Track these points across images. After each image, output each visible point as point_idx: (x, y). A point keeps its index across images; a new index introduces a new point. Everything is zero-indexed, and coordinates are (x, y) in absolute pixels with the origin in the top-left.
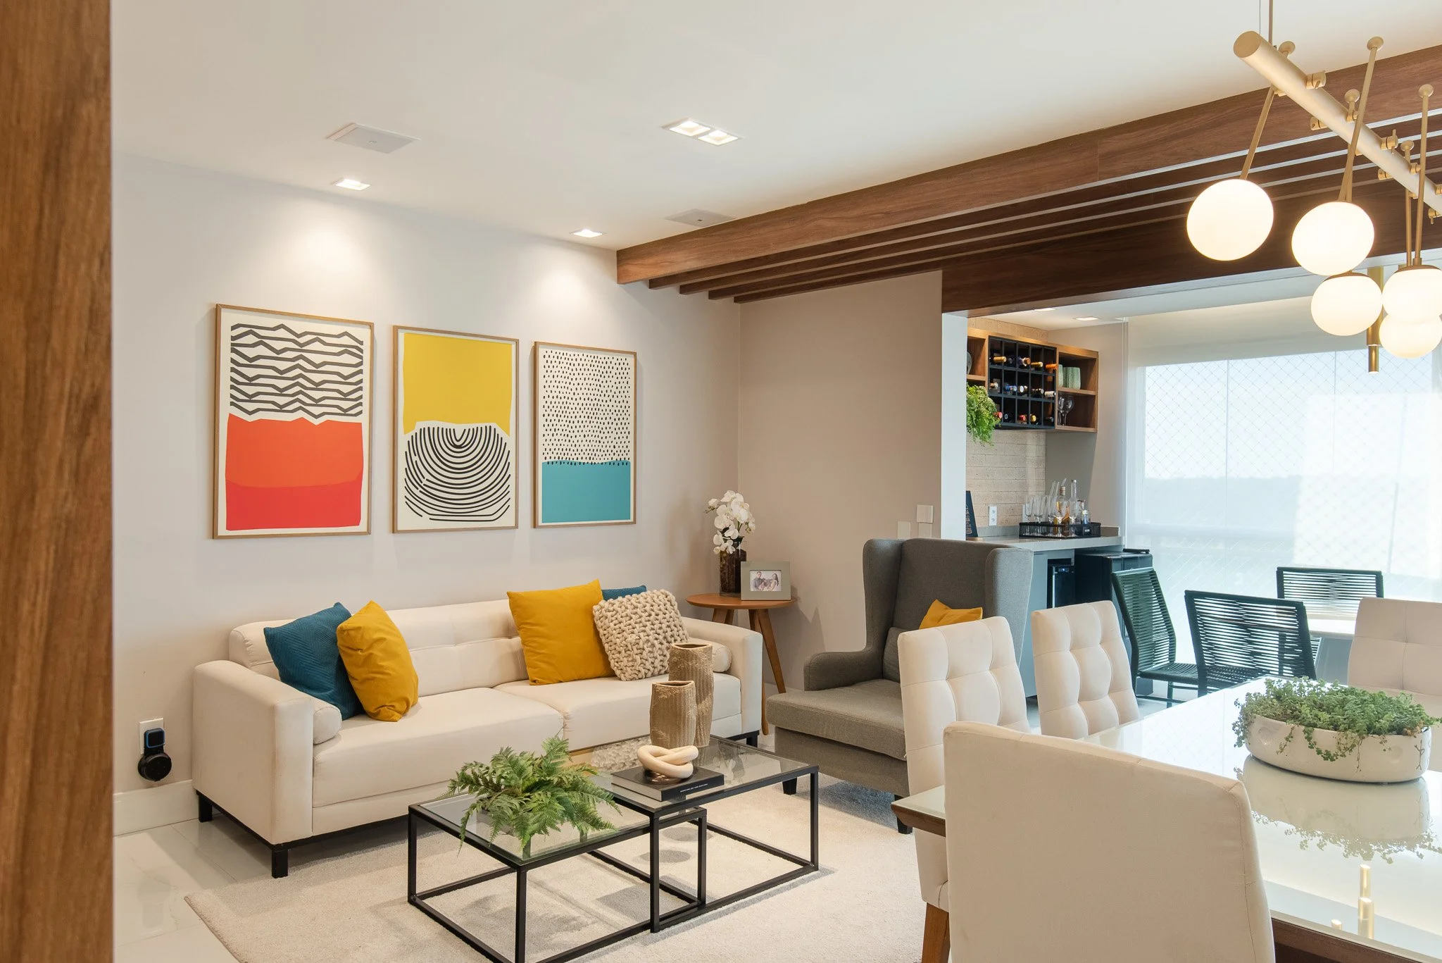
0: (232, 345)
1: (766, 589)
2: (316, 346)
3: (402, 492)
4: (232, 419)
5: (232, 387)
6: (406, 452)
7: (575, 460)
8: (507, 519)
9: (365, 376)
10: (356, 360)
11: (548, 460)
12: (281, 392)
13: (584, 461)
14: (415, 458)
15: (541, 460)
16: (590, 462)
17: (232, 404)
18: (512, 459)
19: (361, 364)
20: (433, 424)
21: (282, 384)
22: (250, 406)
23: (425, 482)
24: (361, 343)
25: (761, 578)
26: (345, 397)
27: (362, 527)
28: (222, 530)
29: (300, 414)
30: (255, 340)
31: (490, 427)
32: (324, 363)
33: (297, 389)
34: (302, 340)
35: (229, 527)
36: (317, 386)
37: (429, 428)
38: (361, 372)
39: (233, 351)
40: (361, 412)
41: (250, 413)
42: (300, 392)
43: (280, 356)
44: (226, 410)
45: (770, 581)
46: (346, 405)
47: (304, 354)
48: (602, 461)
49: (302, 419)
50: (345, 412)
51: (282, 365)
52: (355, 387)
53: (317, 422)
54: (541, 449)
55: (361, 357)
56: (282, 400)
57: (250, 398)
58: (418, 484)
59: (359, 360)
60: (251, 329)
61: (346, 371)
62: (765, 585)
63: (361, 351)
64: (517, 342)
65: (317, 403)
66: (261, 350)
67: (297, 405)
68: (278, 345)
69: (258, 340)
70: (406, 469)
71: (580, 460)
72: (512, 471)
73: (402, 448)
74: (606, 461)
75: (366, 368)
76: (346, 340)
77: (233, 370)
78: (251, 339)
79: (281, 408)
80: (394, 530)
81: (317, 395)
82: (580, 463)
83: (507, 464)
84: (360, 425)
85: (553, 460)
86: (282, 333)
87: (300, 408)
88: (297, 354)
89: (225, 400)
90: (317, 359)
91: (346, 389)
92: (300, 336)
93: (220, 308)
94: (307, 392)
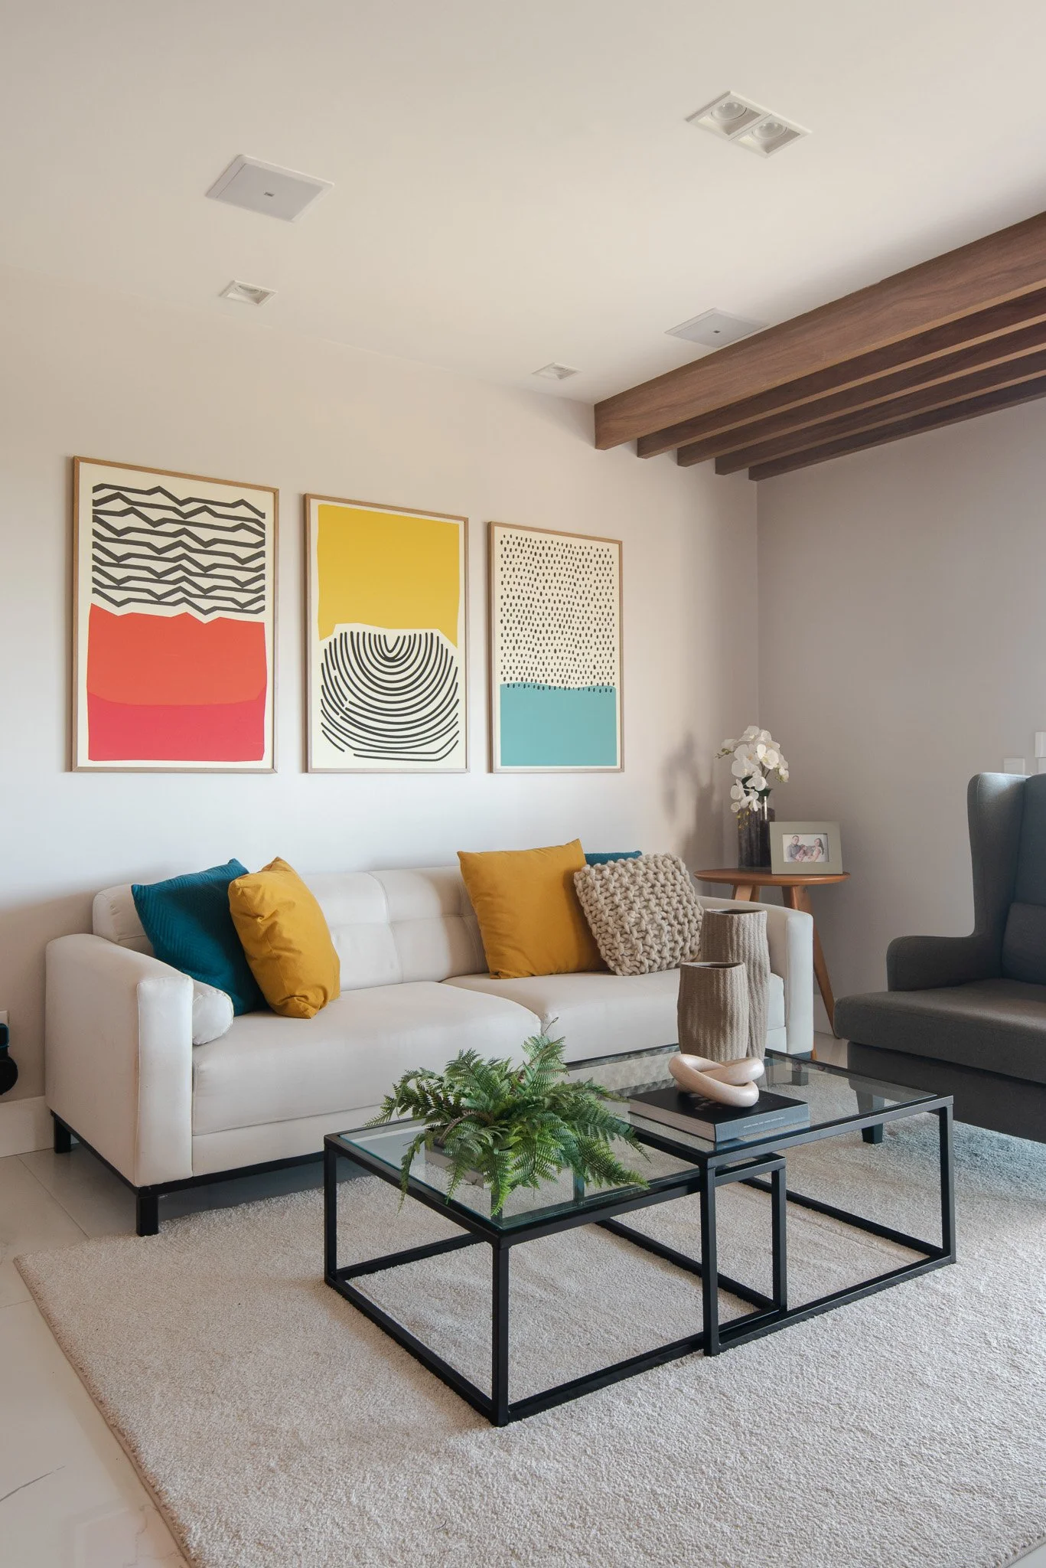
0: (95, 511)
1: (806, 859)
2: (204, 518)
3: (316, 719)
4: (95, 611)
5: (95, 568)
6: (322, 664)
7: (543, 683)
8: (456, 759)
9: (268, 560)
10: (255, 538)
11: (508, 681)
12: (159, 577)
13: (555, 684)
14: (334, 673)
15: (498, 681)
16: (563, 686)
17: (95, 591)
18: (460, 679)
19: (262, 543)
20: (358, 628)
21: (160, 567)
22: (120, 595)
23: (347, 705)
24: (263, 516)
25: (799, 844)
26: (242, 587)
27: (265, 763)
28: (84, 761)
29: (184, 608)
30: (123, 506)
31: (432, 634)
32: (215, 541)
33: (180, 574)
34: (185, 509)
35: (93, 756)
36: (206, 571)
37: (352, 633)
38: (262, 554)
39: (96, 519)
40: (262, 609)
41: (119, 604)
42: (184, 578)
43: (157, 528)
44: (87, 599)
45: (811, 848)
46: (243, 598)
47: (188, 527)
48: (579, 685)
49: (186, 615)
50: (242, 607)
51: (161, 542)
52: (255, 574)
53: (205, 619)
54: (497, 667)
55: (262, 535)
56: (160, 589)
57: (119, 584)
58: (338, 707)
59: (259, 538)
60: (119, 492)
61: (244, 553)
62: (805, 853)
63: (263, 526)
64: (466, 521)
65: (206, 593)
66: (132, 521)
67: (180, 595)
68: (155, 515)
69: (127, 506)
70: (322, 686)
71: (549, 683)
72: (460, 694)
73: (317, 658)
74: (584, 685)
75: (268, 548)
76: (242, 511)
77: (95, 545)
78: (118, 505)
79: (159, 600)
80: (306, 768)
81: (205, 583)
82: (550, 687)
83: (455, 685)
84: (261, 625)
85: (514, 681)
86: (158, 498)
87: (183, 600)
88: (179, 527)
89: (85, 585)
90: (206, 535)
91: (244, 576)
92: (182, 503)
93: (77, 462)
94: (193, 578)
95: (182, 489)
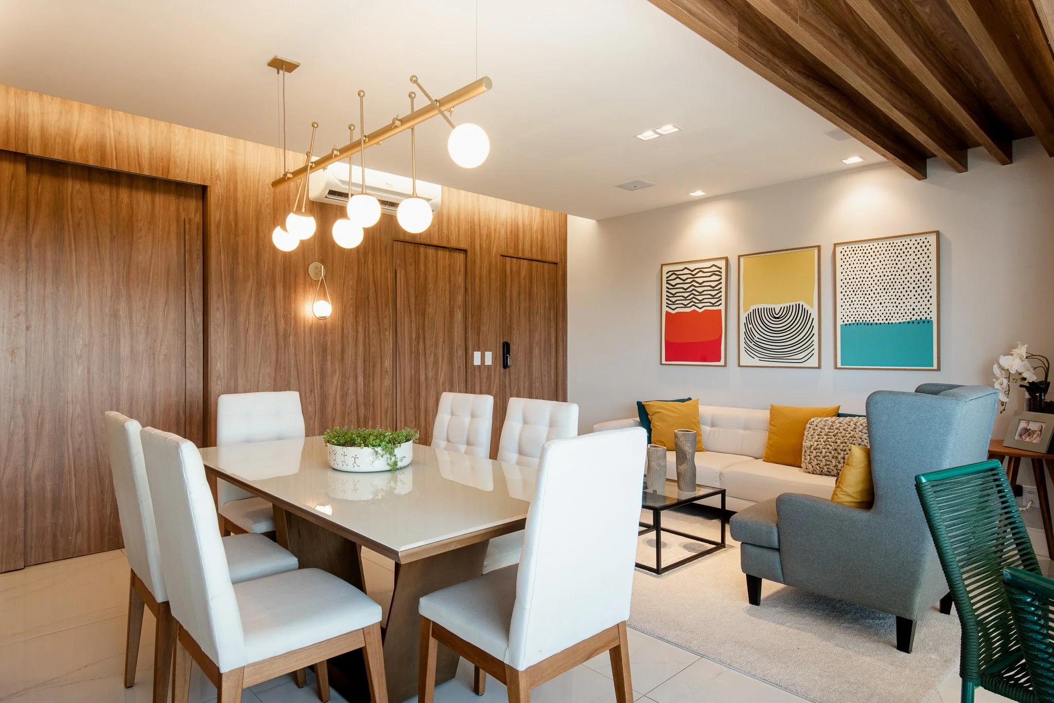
0: (667, 280)
1: (1027, 439)
2: (701, 274)
3: (743, 345)
4: (667, 313)
5: (667, 299)
6: (745, 323)
8: (814, 362)
9: (723, 285)
10: (718, 278)
11: (846, 322)
12: (686, 298)
14: (750, 326)
15: (840, 323)
17: (667, 306)
18: (815, 324)
19: (721, 279)
20: (761, 306)
21: (686, 295)
22: (673, 307)
23: (756, 339)
24: (721, 268)
25: (1028, 428)
26: (713, 297)
27: (722, 363)
28: (664, 362)
29: (694, 308)
31: (799, 304)
32: (704, 282)
33: (692, 296)
34: (694, 273)
35: (666, 361)
36: (700, 293)
37: (759, 309)
38: (721, 283)
39: (667, 283)
40: (721, 304)
41: (674, 310)
42: (693, 298)
43: (685, 282)
44: (665, 309)
45: (1034, 432)
46: (713, 301)
47: (695, 279)
48: (901, 321)
49: (694, 310)
50: (713, 305)
51: (686, 286)
52: (718, 291)
53: (700, 311)
54: (840, 316)
55: (721, 276)
56: (686, 302)
57: (674, 303)
58: (753, 341)
59: (720, 277)
60: (673, 272)
61: (713, 284)
62: (1029, 435)
63: (721, 272)
64: (819, 247)
65: (701, 302)
66: (678, 281)
67: (692, 303)
68: (684, 277)
69: (676, 276)
70: (745, 333)
72: (815, 332)
73: (743, 321)
74: (904, 321)
75: (723, 280)
76: (714, 269)
77: (667, 291)
78: (674, 277)
79: (686, 306)
80: (739, 365)
81: (700, 298)
82: (877, 323)
83: (812, 327)
84: (720, 311)
86: (686, 271)
87: (693, 305)
88: (692, 279)
89: (664, 305)
90: (700, 280)
91: (713, 293)
92: (692, 271)
93: (662, 265)
94: (696, 297)
95: (692, 267)
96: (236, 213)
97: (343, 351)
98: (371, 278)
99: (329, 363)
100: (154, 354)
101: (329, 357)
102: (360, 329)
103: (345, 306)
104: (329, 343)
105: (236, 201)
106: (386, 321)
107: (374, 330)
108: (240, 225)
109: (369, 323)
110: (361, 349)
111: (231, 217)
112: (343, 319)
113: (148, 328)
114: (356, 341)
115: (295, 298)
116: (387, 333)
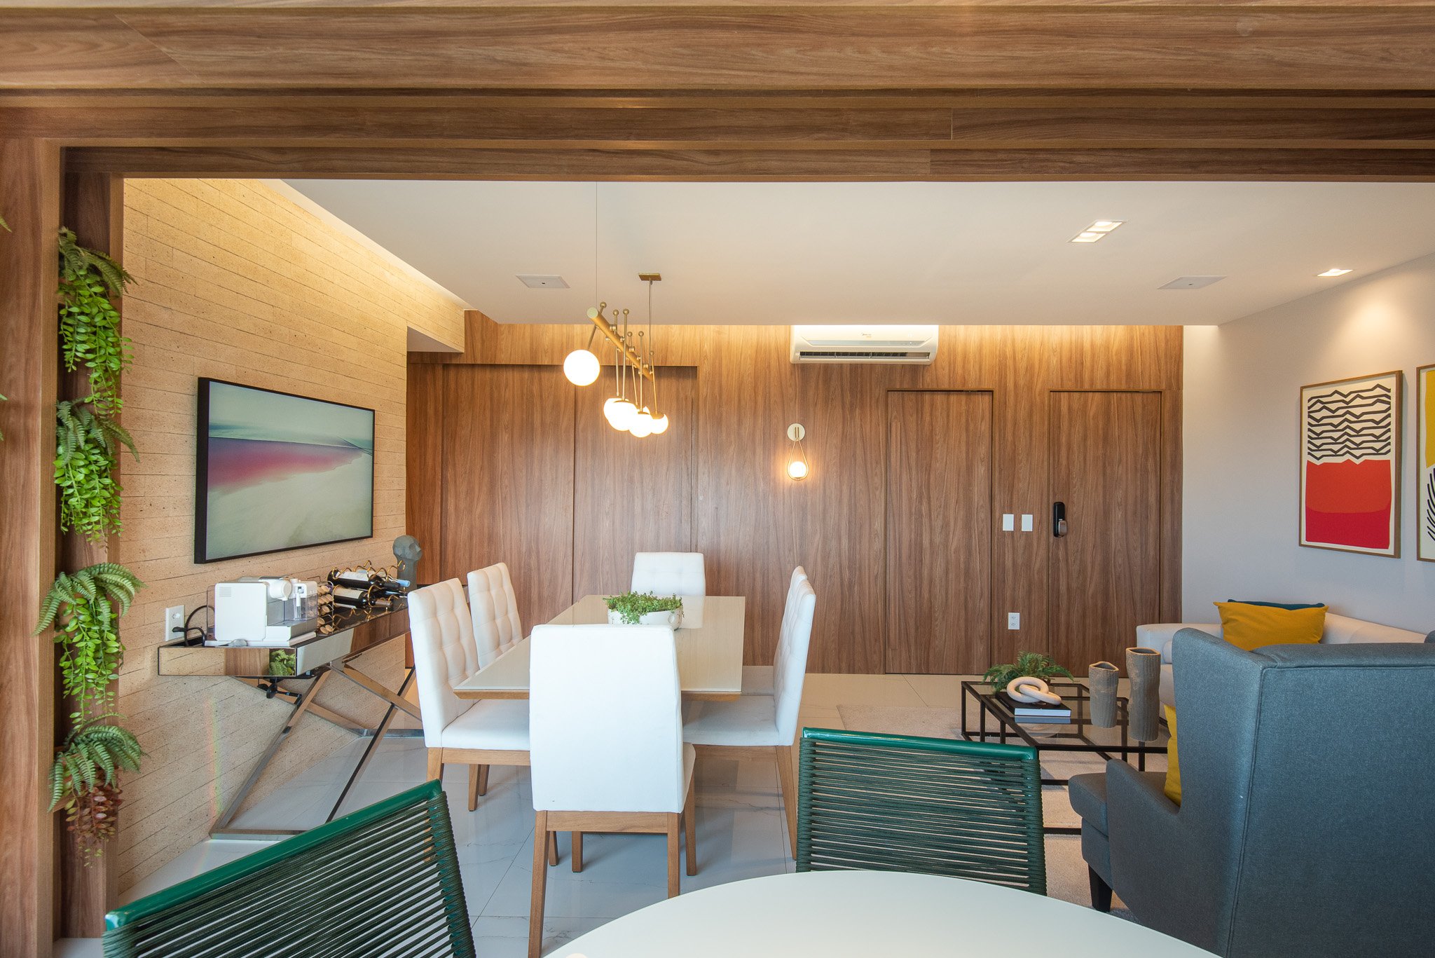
0: (1309, 412)
2: (1358, 401)
3: (1425, 523)
4: (1309, 463)
5: (1309, 442)
6: (1428, 484)
9: (1393, 419)
10: (1385, 407)
12: (1336, 441)
17: (1309, 453)
19: (1389, 409)
21: (1336, 435)
22: (1318, 454)
24: (1389, 391)
26: (1378, 439)
27: (1390, 550)
28: (1304, 542)
29: (1348, 457)
32: (1363, 414)
33: (1345, 437)
34: (1347, 399)
35: (1307, 539)
36: (1358, 433)
38: (1389, 416)
39: (1310, 416)
40: (1389, 451)
41: (1318, 459)
42: (1348, 440)
43: (1335, 414)
44: (1306, 459)
46: (1378, 445)
47: (1350, 410)
49: (1349, 460)
50: (1377, 452)
51: (1336, 421)
52: (1385, 430)
53: (1357, 462)
55: (1389, 403)
56: (1336, 447)
57: (1318, 448)
59: (1388, 406)
60: (1318, 399)
61: (1378, 417)
63: (1389, 397)
65: (1358, 446)
66: (1325, 413)
67: (1346, 449)
68: (1333, 406)
69: (1322, 406)
70: (1429, 501)
73: (1425, 480)
75: (1393, 411)
76: (1379, 391)
77: (1309, 430)
78: (1319, 406)
79: (1336, 454)
81: (1358, 440)
84: (1388, 462)
86: (1337, 397)
87: (1348, 452)
88: (1345, 410)
89: (1305, 451)
90: (1357, 411)
91: (1378, 432)
92: (1346, 396)
93: (1302, 388)
94: (1352, 439)
95: (1345, 389)
96: (721, 386)
97: (825, 511)
98: (858, 435)
99: (809, 523)
100: (658, 512)
101: (809, 517)
102: (845, 488)
103: (828, 466)
104: (809, 503)
105: (720, 375)
106: (877, 480)
107: (861, 490)
108: (724, 397)
109: (855, 481)
110: (845, 510)
111: (716, 391)
112: (825, 479)
113: (654, 490)
114: (840, 501)
115: (774, 459)
116: (878, 493)
